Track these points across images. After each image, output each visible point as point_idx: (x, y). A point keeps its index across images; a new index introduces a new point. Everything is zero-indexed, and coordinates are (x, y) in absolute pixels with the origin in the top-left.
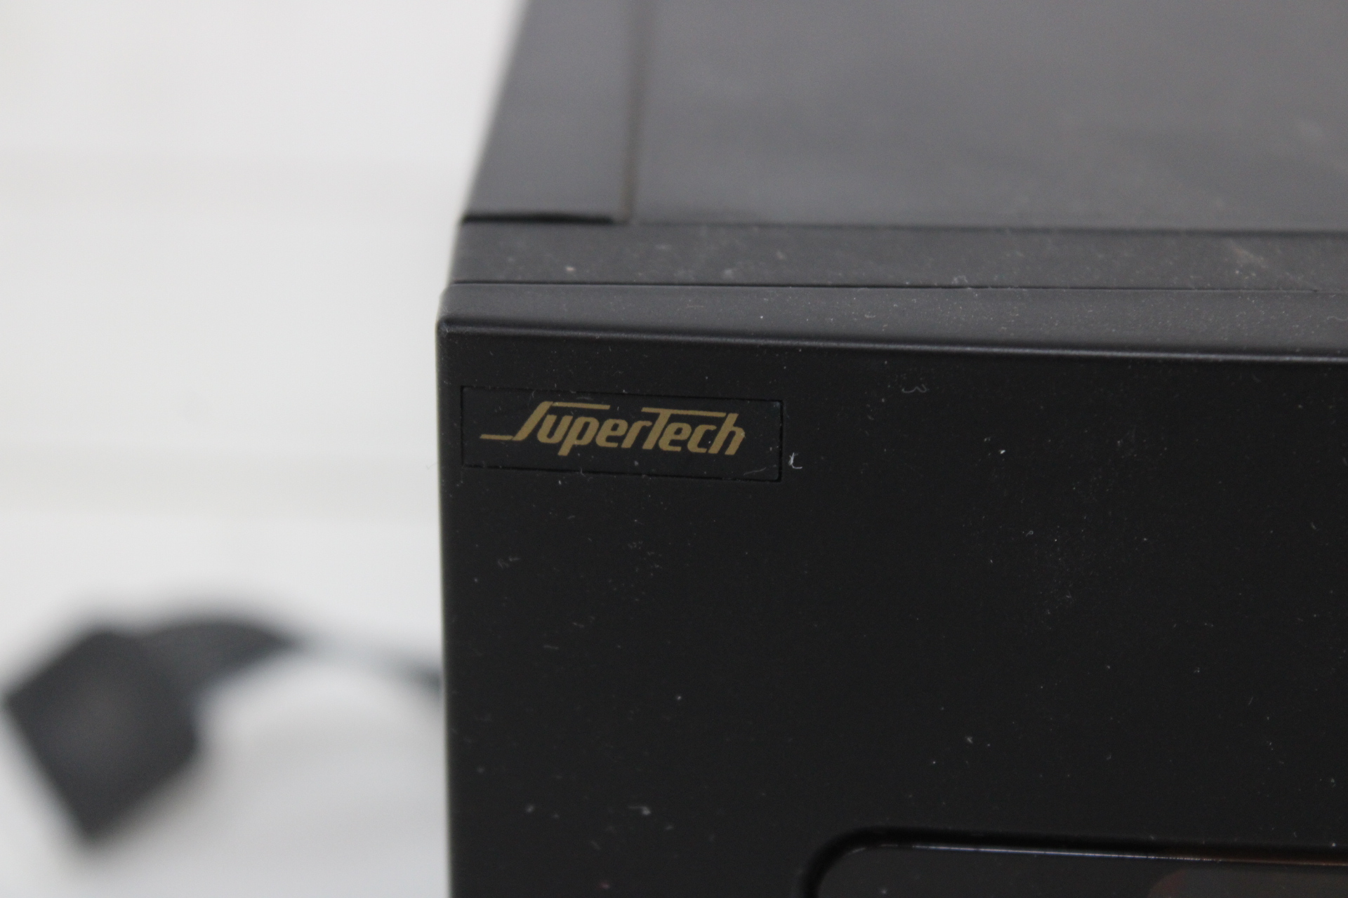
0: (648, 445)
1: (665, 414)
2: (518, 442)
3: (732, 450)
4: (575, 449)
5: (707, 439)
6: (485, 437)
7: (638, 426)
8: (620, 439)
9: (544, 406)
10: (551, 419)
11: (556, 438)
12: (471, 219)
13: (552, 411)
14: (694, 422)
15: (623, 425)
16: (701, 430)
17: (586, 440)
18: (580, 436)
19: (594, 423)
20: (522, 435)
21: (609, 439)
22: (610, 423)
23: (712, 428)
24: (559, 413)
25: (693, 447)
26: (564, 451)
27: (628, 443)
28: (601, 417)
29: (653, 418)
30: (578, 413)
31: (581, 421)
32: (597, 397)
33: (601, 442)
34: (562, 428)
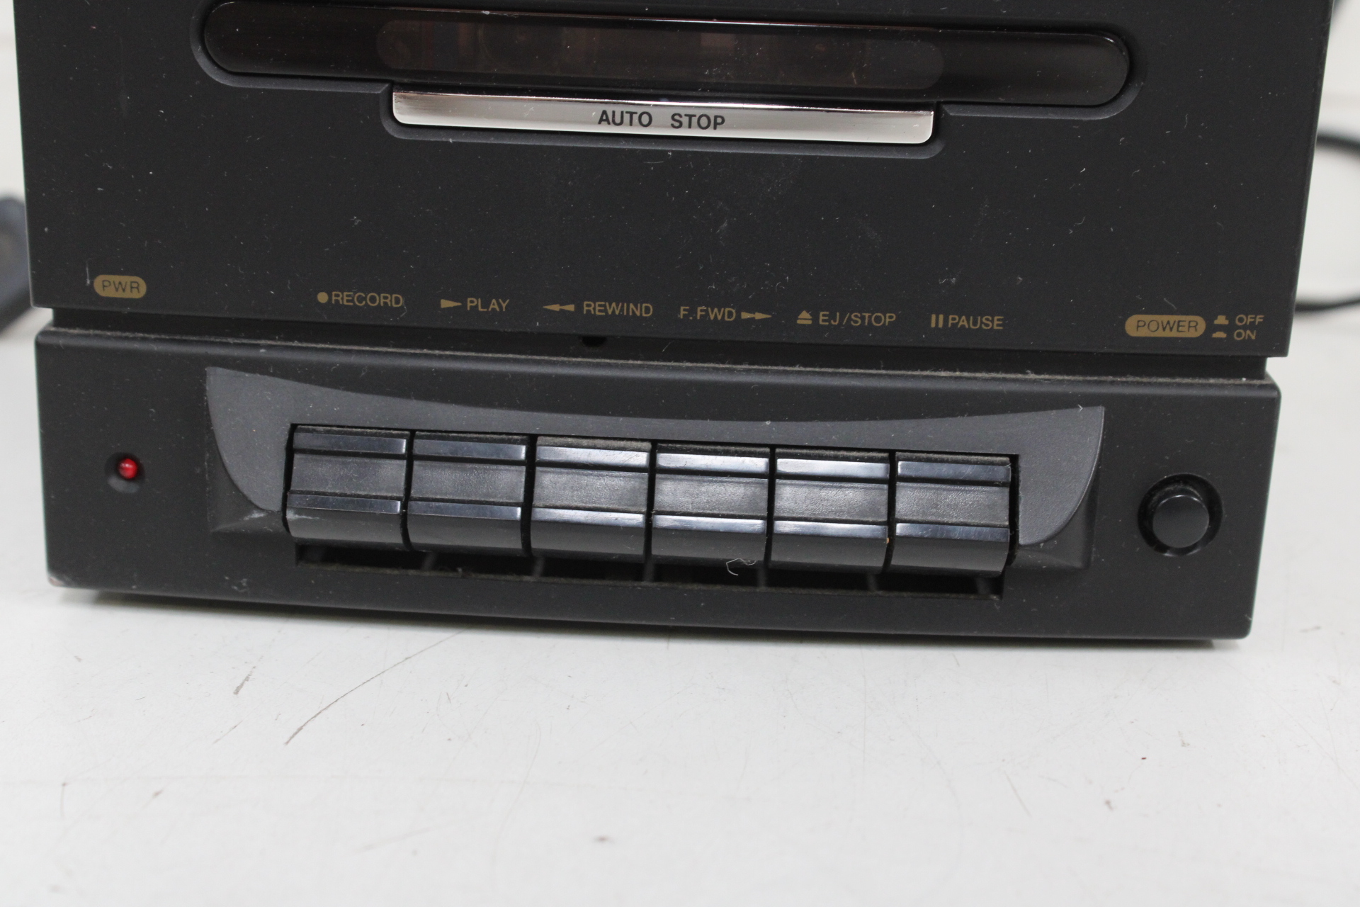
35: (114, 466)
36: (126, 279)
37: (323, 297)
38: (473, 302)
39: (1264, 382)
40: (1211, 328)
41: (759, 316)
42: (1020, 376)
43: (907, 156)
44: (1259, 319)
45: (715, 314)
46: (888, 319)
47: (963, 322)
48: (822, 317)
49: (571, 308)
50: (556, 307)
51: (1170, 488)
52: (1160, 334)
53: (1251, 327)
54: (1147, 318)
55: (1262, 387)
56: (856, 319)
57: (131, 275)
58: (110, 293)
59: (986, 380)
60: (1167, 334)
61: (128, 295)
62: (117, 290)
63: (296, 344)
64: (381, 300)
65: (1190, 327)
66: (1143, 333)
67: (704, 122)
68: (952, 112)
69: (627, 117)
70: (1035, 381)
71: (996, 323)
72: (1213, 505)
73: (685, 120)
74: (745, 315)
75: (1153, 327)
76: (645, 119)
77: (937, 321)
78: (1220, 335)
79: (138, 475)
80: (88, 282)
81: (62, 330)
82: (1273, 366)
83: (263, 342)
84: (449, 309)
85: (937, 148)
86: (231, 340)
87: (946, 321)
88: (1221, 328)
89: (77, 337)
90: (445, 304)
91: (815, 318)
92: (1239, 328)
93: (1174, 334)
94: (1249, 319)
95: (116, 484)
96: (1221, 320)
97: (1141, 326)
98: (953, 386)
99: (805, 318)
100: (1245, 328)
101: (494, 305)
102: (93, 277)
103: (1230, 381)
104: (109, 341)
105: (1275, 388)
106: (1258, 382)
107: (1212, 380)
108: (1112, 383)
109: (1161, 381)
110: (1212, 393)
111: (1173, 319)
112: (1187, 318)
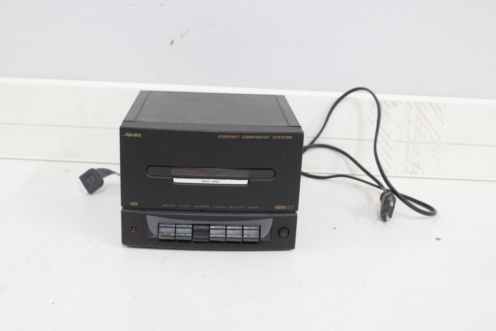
0: (134, 136)
1: (135, 134)
3: (140, 136)
5: (138, 136)
6: (123, 135)
7: (134, 135)
9: (127, 133)
12: (123, 121)
14: (137, 134)
16: (138, 135)
20: (125, 135)
24: (128, 134)
25: (137, 136)
26: (128, 136)
28: (131, 134)
29: (134, 134)
32: (131, 132)
33: (131, 136)
34: (128, 135)
35: (132, 229)
37: (163, 205)
38: (184, 206)
39: (295, 214)
40: (287, 207)
41: (224, 207)
42: (261, 214)
43: (244, 186)
44: (294, 206)
45: (218, 207)
46: (242, 207)
47: (253, 207)
48: (233, 207)
49: (198, 206)
50: (196, 206)
51: (282, 229)
52: (280, 208)
53: (293, 207)
54: (278, 206)
55: (295, 215)
56: (238, 207)
57: (136, 202)
58: (133, 205)
59: (256, 215)
60: (281, 208)
61: (135, 205)
63: (159, 211)
64: (172, 206)
65: (284, 207)
66: (278, 208)
67: (216, 182)
68: (250, 180)
69: (206, 181)
70: (263, 215)
71: (257, 208)
72: (288, 231)
73: (214, 182)
74: (222, 207)
75: (279, 207)
76: (208, 182)
77: (249, 207)
78: (288, 208)
79: (136, 229)
81: (125, 210)
82: (297, 211)
83: (154, 211)
84: (181, 207)
85: (248, 185)
86: (149, 211)
87: (250, 207)
89: (127, 211)
90: (181, 206)
91: (232, 207)
93: (282, 208)
94: (292, 206)
95: (133, 231)
96: (288, 206)
97: (277, 207)
98: (251, 216)
99: (231, 207)
100: (292, 207)
101: (187, 206)
102: (130, 203)
103: (290, 214)
104: (132, 211)
105: (297, 215)
106: (294, 214)
107: (288, 214)
108: (274, 215)
109: (281, 214)
110: (288, 216)
111: (282, 206)
112: (284, 206)
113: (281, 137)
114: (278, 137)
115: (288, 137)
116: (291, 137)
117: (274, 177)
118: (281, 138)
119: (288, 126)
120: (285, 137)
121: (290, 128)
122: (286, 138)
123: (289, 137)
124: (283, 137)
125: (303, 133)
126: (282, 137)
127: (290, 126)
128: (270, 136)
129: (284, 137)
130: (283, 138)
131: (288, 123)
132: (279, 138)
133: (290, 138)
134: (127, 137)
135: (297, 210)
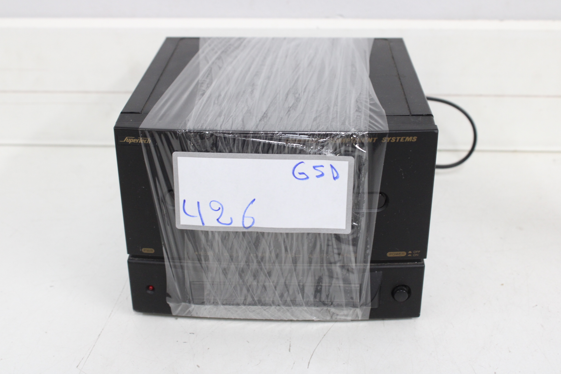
2: (124, 142)
3: (149, 143)
4: (131, 143)
5: (146, 142)
6: (120, 141)
7: (138, 140)
8: (136, 141)
9: (127, 138)
10: (128, 139)
11: (128, 141)
12: (122, 113)
13: (128, 138)
15: (136, 140)
16: (146, 140)
17: (132, 142)
18: (131, 141)
19: (133, 140)
20: (125, 141)
21: (135, 141)
22: (135, 139)
23: (147, 140)
24: (129, 138)
26: (130, 143)
27: (137, 142)
28: (134, 139)
29: (140, 139)
30: (131, 138)
31: (131, 139)
32: (133, 136)
33: (134, 142)
34: (129, 140)
35: (148, 287)
36: (150, 249)
39: (421, 263)
40: (407, 254)
41: (299, 255)
42: (361, 265)
44: (419, 251)
45: (289, 255)
51: (398, 288)
52: (395, 256)
53: (417, 253)
54: (392, 253)
57: (151, 248)
58: (146, 252)
60: (397, 256)
61: (150, 252)
62: (147, 251)
63: (189, 262)
64: (210, 253)
65: (403, 254)
66: (391, 256)
72: (409, 292)
74: (296, 255)
75: (394, 254)
79: (153, 289)
80: (141, 250)
81: (134, 258)
82: (425, 260)
83: (181, 261)
88: (410, 254)
89: (136, 260)
91: (313, 256)
92: (414, 254)
93: (399, 256)
94: (417, 252)
95: (149, 292)
96: (410, 252)
97: (390, 254)
99: (310, 256)
100: (416, 253)
102: (141, 249)
103: (413, 263)
104: (145, 261)
105: (423, 264)
106: (419, 263)
107: (408, 263)
108: (384, 265)
109: (396, 264)
110: (408, 266)
111: (398, 252)
112: (402, 252)
113: (396, 139)
114: (391, 139)
115: (408, 139)
116: (415, 139)
117: (384, 205)
118: (397, 141)
119: (409, 114)
120: (404, 139)
121: (412, 119)
122: (406, 141)
123: (411, 138)
124: (400, 139)
125: (437, 130)
126: (398, 138)
127: (413, 114)
128: (377, 138)
129: (402, 138)
130: (401, 141)
131: (409, 109)
132: (394, 141)
133: (413, 141)
134: (126, 144)
135: (425, 257)
